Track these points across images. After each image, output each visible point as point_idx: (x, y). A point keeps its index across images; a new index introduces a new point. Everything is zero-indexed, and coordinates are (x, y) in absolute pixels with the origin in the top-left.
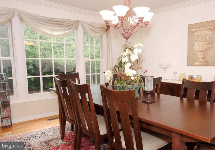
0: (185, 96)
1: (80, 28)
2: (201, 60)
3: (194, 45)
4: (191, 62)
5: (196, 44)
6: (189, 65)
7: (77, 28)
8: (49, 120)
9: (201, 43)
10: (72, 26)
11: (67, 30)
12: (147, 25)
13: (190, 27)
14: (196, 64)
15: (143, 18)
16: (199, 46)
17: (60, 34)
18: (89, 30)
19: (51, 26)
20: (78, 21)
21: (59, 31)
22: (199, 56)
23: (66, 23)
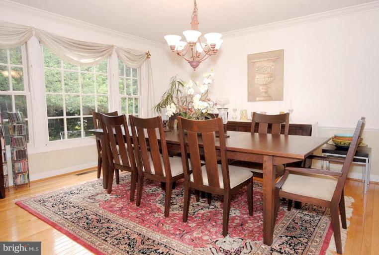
0: (256, 131)
1: (114, 55)
2: (264, 95)
3: (254, 78)
4: (252, 98)
5: (257, 77)
6: (249, 100)
7: (111, 56)
8: (78, 175)
9: (263, 76)
10: (105, 52)
11: (98, 57)
12: (216, 52)
13: (250, 57)
14: (257, 99)
15: (215, 45)
16: (260, 79)
17: (90, 62)
18: (125, 59)
19: (78, 51)
20: (112, 46)
21: (90, 58)
22: (262, 90)
23: (99, 48)
